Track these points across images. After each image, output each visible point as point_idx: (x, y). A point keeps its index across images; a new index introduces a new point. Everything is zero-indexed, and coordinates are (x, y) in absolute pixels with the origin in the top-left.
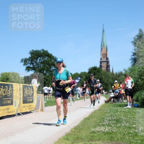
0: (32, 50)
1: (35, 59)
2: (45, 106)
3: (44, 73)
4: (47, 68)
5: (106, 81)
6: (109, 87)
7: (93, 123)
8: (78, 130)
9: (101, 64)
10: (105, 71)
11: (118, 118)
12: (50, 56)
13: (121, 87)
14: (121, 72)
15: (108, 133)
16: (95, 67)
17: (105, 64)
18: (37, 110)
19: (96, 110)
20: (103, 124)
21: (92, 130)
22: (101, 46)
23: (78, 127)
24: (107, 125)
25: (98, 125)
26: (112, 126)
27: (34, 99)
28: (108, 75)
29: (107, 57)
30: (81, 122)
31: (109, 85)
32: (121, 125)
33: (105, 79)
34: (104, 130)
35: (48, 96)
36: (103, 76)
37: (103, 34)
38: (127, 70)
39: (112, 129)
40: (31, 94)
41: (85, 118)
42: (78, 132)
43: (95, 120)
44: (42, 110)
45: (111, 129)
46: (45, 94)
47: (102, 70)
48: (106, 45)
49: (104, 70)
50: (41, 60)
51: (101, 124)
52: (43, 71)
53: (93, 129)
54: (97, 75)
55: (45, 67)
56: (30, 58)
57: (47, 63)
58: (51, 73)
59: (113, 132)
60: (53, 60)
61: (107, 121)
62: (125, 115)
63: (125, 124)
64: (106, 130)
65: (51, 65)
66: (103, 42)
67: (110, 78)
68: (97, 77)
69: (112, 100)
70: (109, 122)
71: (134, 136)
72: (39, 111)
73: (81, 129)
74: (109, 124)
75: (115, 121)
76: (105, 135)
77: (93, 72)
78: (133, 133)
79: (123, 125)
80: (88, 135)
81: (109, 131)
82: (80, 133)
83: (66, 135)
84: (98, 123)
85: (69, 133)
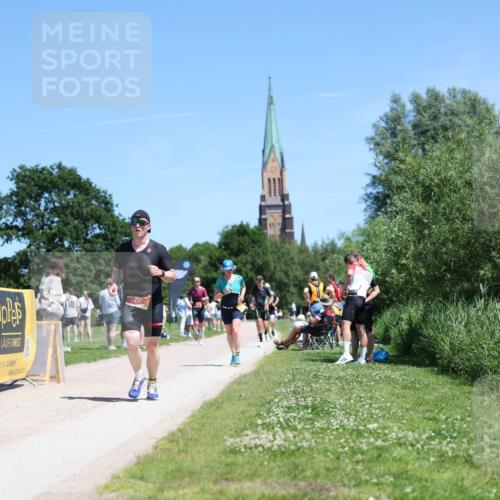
0: (22, 167)
1: (30, 198)
2: (67, 363)
3: (63, 245)
4: (73, 230)
5: (279, 275)
6: (292, 293)
7: (234, 418)
8: (182, 446)
9: (263, 217)
10: (278, 239)
11: (318, 399)
12: (83, 187)
13: (329, 293)
14: (333, 244)
15: (283, 453)
16: (242, 226)
17: (276, 215)
18: (37, 378)
19: (245, 376)
20: (268, 421)
21: (230, 442)
22: (264, 151)
23: (179, 434)
24: (282, 427)
25: (251, 425)
26: (299, 427)
27: (27, 337)
28: (288, 254)
29: (285, 192)
30: (192, 416)
31: (293, 289)
32: (329, 423)
33: (278, 269)
34: (270, 442)
35: (78, 326)
36: (270, 257)
37: (269, 110)
38: (350, 235)
39: (297, 438)
40: (15, 321)
41: (205, 403)
42: (179, 451)
43: (242, 408)
44: (55, 377)
45: (294, 437)
47: (266, 234)
48: (280, 148)
49: (273, 236)
50: (54, 202)
51: (260, 422)
52: (61, 240)
53: (232, 440)
54: (250, 253)
55: (67, 224)
56: (13, 193)
57: (74, 211)
58: (87, 246)
59: (299, 448)
60: (94, 202)
61: (280, 411)
62: (343, 388)
63: (341, 421)
64: (276, 442)
65: (88, 220)
66: (269, 141)
67: (294, 263)
68: (249, 258)
69: (301, 338)
70: (288, 415)
71: (370, 461)
72: (44, 381)
73: (191, 440)
74: (287, 421)
75: (309, 411)
76: (274, 461)
77: (236, 245)
78: (368, 451)
79: (335, 424)
80: (214, 461)
81: (287, 444)
82: (186, 454)
83: (138, 463)
84: (250, 418)
85: (147, 456)
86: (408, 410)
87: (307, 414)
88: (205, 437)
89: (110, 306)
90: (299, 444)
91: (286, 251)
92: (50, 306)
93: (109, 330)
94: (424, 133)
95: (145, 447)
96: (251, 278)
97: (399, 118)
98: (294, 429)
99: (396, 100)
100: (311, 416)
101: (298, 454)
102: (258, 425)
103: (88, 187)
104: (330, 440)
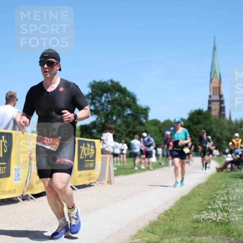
0: (94, 82)
1: (98, 96)
2: (115, 175)
3: (112, 119)
4: (118, 111)
5: (218, 135)
6: (224, 144)
7: (196, 204)
8: (171, 217)
9: (210, 106)
10: (217, 117)
11: (239, 197)
12: (123, 91)
15: (222, 223)
16: (199, 110)
17: (216, 105)
18: (100, 182)
19: (202, 184)
20: (214, 207)
22: (211, 73)
23: (170, 212)
24: (221, 210)
25: (205, 209)
27: (96, 163)
28: (223, 124)
29: (221, 94)
30: (176, 203)
31: (225, 142)
33: (217, 131)
34: (216, 217)
35: (120, 157)
36: (213, 126)
37: (214, 53)
40: (91, 155)
41: (182, 197)
42: (170, 220)
43: (200, 200)
44: (109, 182)
45: (228, 215)
46: (115, 155)
47: (211, 115)
48: (219, 72)
49: (215, 115)
50: (108, 98)
51: (210, 207)
52: (112, 116)
53: (196, 216)
54: (204, 123)
55: (114, 109)
56: (90, 94)
57: (118, 103)
58: (124, 119)
59: (230, 221)
60: (127, 98)
61: (220, 203)
64: (218, 218)
65: (124, 107)
66: (214, 68)
67: (226, 129)
68: (203, 126)
70: (224, 204)
72: (104, 183)
73: (176, 215)
74: (224, 207)
75: (235, 202)
77: (196, 119)
80: (188, 226)
81: (224, 219)
82: (174, 222)
83: (150, 225)
84: (205, 205)
85: (155, 221)
87: (234, 204)
89: (135, 148)
90: (230, 219)
91: (221, 123)
92: (107, 147)
93: (135, 160)
95: (153, 217)
98: (227, 212)
100: (236, 205)
102: (209, 209)
103: (125, 91)
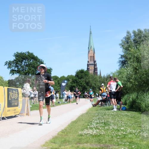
0: (17, 53)
1: (20, 62)
2: (31, 110)
4: (32, 71)
5: (93, 85)
6: (97, 90)
9: (88, 67)
10: (93, 74)
11: (106, 121)
12: (35, 59)
14: (109, 75)
15: (96, 136)
16: (82, 70)
17: (92, 67)
18: (22, 114)
20: (91, 127)
21: (80, 132)
22: (88, 48)
23: (65, 130)
24: (95, 128)
25: (86, 128)
26: (100, 128)
27: (19, 102)
29: (95, 60)
32: (109, 127)
33: (93, 83)
34: (92, 132)
36: (90, 80)
37: (90, 36)
38: (114, 73)
39: (100, 132)
40: (16, 97)
42: (65, 135)
43: (83, 123)
44: (27, 114)
47: (89, 73)
48: (93, 47)
49: (91, 73)
50: (26, 63)
52: (29, 74)
54: (85, 78)
55: (30, 69)
56: (14, 60)
57: (32, 66)
59: (101, 134)
60: (38, 63)
61: (94, 124)
63: (113, 127)
64: (94, 133)
65: (36, 68)
66: (90, 45)
68: (84, 80)
69: (100, 103)
70: (97, 125)
71: (122, 138)
72: (24, 115)
73: (68, 132)
74: (97, 127)
75: (103, 124)
76: (93, 138)
77: (80, 76)
78: (121, 135)
79: (111, 128)
80: (75, 138)
81: (97, 133)
82: (67, 136)
83: (53, 138)
84: (85, 126)
85: (56, 136)
86: (133, 124)
87: (103, 125)
88: (73, 131)
90: (101, 133)
91: (95, 78)
92: (26, 92)
94: (137, 42)
95: (55, 134)
96: (85, 86)
97: (129, 38)
98: (99, 129)
99: (128, 32)
100: (104, 125)
101: (100, 136)
102: (88, 128)
103: (36, 58)
104: (110, 132)
